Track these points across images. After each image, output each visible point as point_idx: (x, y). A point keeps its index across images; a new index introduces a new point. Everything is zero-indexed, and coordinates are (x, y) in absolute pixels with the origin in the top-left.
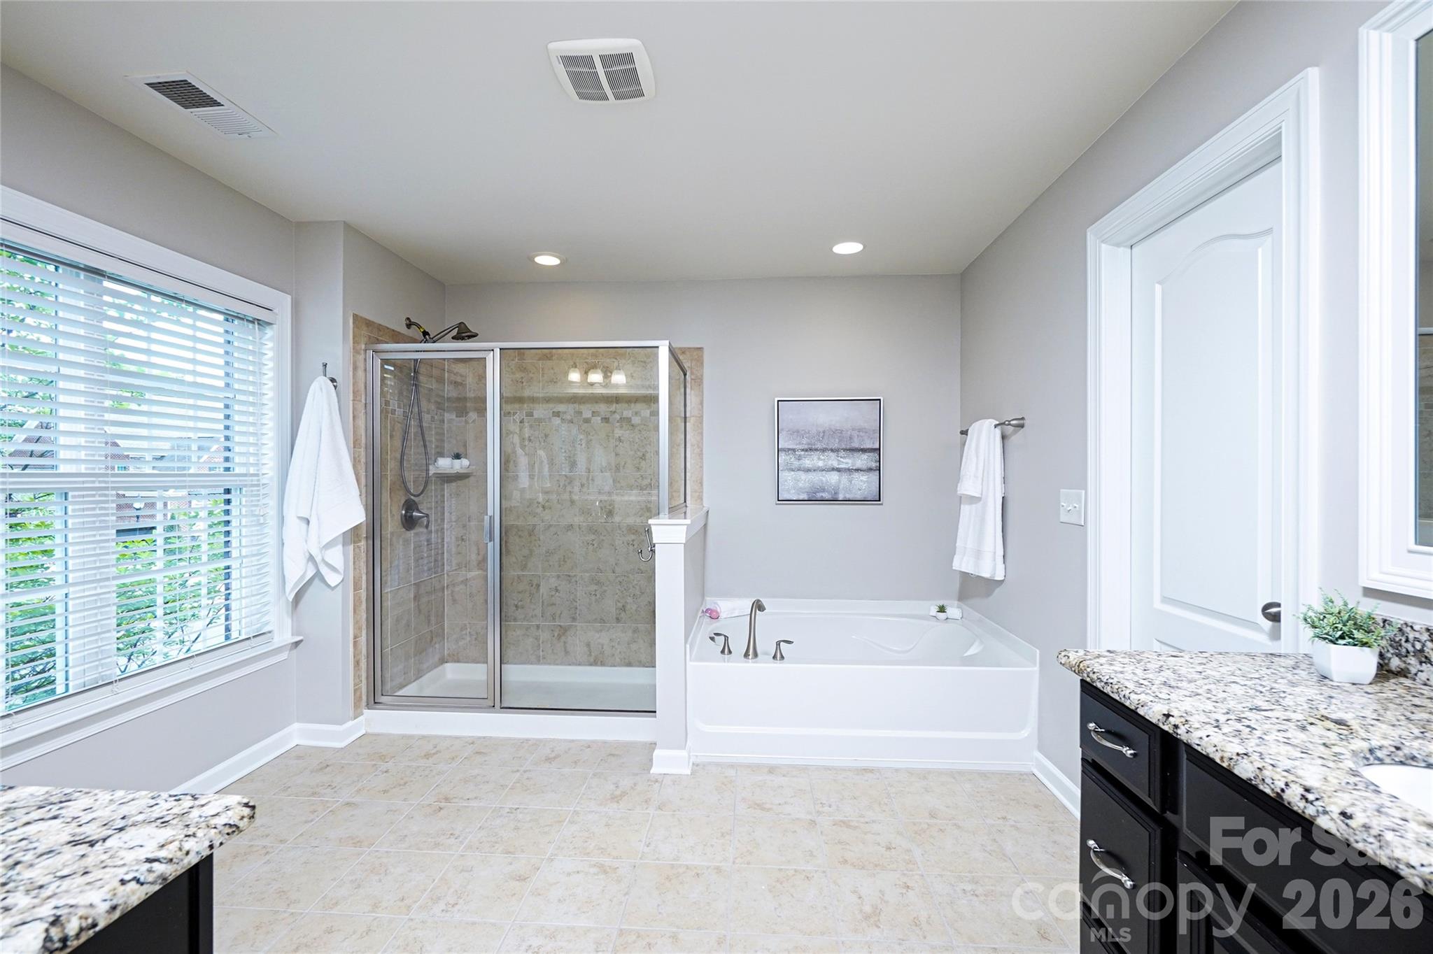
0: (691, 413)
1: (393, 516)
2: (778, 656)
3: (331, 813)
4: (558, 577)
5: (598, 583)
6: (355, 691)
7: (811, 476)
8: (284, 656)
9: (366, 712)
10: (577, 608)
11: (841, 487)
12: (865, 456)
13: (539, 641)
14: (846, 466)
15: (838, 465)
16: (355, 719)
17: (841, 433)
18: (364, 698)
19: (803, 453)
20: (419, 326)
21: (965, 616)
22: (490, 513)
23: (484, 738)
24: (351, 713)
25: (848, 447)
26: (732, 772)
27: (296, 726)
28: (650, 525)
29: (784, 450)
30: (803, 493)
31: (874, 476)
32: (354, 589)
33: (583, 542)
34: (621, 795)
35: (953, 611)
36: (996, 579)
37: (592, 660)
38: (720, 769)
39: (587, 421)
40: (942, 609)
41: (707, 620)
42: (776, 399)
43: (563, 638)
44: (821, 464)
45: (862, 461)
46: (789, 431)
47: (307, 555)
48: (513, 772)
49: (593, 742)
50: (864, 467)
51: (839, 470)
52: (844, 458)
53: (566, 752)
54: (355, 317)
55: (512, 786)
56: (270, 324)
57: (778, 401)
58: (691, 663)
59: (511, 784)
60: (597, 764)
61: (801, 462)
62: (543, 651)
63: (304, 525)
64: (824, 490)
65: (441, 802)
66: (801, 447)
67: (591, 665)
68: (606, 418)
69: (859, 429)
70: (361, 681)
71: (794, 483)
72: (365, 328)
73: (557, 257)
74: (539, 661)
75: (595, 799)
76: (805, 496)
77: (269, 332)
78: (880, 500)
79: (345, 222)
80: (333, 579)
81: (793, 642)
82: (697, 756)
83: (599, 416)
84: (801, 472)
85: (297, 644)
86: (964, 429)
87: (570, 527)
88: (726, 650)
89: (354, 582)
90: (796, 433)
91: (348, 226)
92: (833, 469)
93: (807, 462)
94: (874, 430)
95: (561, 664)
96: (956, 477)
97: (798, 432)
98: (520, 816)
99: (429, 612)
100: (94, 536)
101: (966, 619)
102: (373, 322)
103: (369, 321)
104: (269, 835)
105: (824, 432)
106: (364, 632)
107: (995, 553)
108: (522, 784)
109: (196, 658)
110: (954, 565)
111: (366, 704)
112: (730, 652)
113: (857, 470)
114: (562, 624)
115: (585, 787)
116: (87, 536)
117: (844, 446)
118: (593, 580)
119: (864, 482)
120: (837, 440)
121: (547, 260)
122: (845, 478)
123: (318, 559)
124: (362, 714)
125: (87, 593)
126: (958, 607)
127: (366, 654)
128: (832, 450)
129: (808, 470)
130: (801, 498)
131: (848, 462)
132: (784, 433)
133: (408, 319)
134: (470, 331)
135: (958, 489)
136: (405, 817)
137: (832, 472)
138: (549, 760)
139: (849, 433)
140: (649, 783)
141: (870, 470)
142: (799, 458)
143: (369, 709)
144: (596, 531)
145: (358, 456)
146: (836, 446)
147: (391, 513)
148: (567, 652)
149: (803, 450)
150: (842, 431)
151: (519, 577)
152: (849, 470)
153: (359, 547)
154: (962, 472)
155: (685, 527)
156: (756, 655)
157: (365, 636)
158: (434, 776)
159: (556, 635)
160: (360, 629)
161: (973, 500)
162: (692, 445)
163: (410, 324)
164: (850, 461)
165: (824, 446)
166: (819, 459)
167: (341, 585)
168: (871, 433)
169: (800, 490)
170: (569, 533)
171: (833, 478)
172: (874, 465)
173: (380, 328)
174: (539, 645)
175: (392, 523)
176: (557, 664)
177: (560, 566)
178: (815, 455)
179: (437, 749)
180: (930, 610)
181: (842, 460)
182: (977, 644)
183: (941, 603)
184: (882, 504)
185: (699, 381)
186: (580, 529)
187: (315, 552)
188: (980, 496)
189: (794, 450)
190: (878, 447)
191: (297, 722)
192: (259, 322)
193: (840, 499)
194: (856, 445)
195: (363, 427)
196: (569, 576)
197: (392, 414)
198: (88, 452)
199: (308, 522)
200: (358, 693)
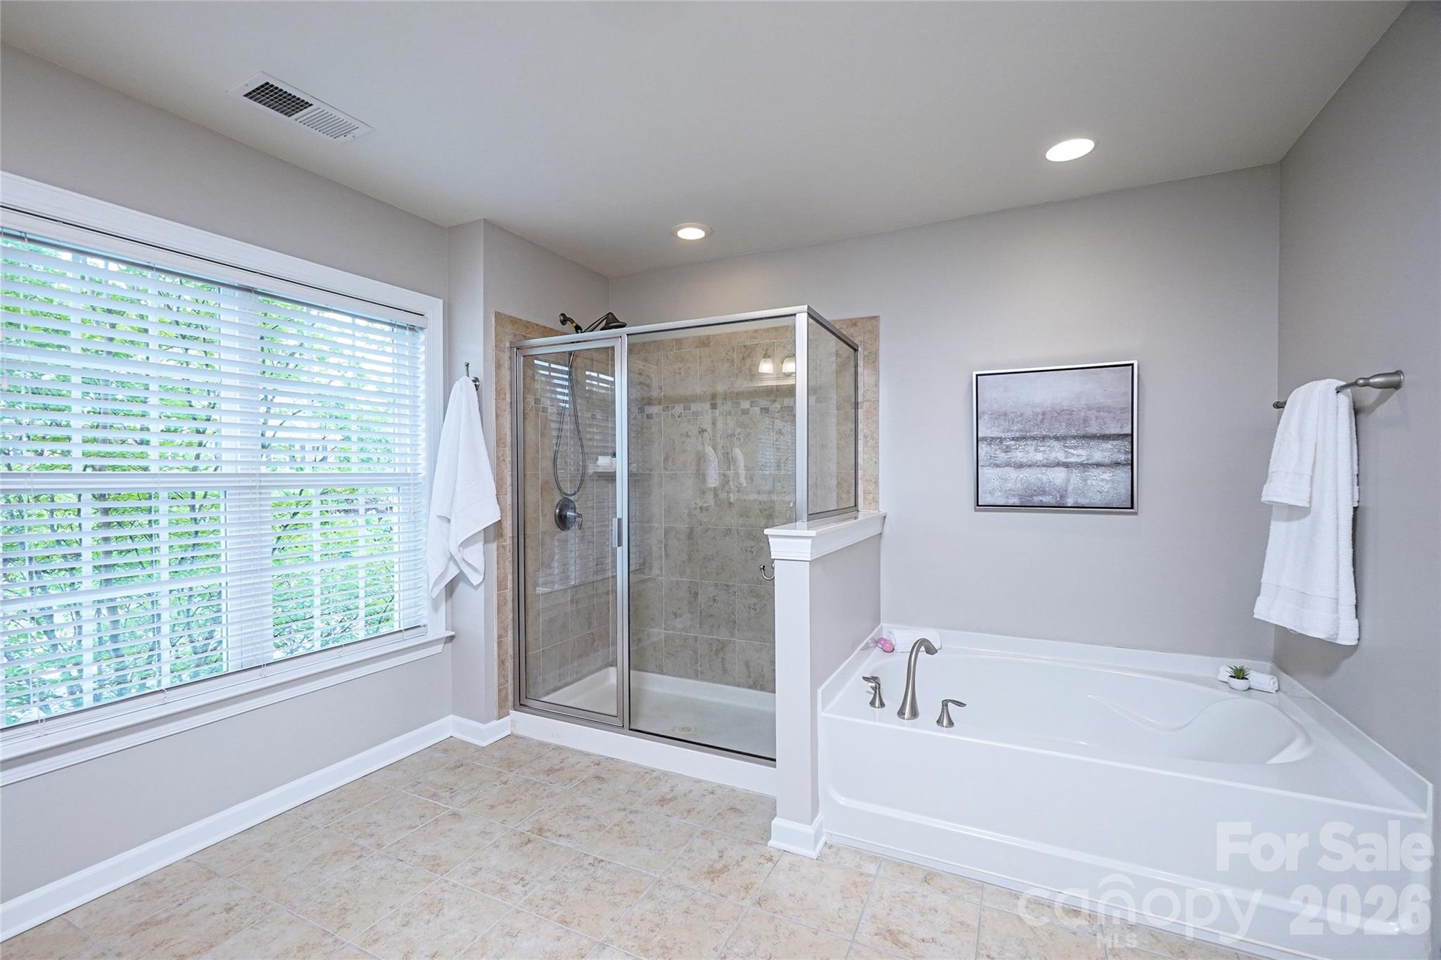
0: (864, 397)
1: (545, 516)
2: (944, 719)
3: (435, 822)
4: (716, 585)
5: (758, 596)
6: (500, 691)
7: (1025, 474)
8: (438, 648)
9: (512, 712)
10: (735, 622)
11: (1070, 488)
12: (1109, 445)
13: (696, 655)
14: (1079, 460)
15: (1066, 458)
16: (499, 718)
17: (1070, 414)
18: (511, 697)
19: (1013, 442)
20: (572, 322)
21: (1282, 687)
22: (619, 516)
23: (612, 759)
24: (496, 713)
25: (1081, 433)
26: (870, 868)
27: (451, 718)
28: (767, 536)
29: (985, 439)
30: (1014, 496)
31: (1123, 475)
32: (498, 588)
33: (741, 549)
34: (720, 871)
35: (1261, 679)
36: (1339, 642)
37: (751, 682)
38: (858, 859)
39: (745, 412)
40: (1240, 674)
41: (878, 651)
42: (975, 373)
43: (721, 655)
44: (1039, 457)
45: (1102, 452)
46: (992, 414)
47: (449, 555)
48: (619, 810)
49: (720, 786)
50: (1107, 461)
51: (1066, 465)
52: (1075, 448)
53: (685, 795)
54: (498, 315)
55: (610, 828)
56: (422, 329)
57: (977, 375)
58: (823, 714)
59: (610, 826)
60: (711, 819)
61: (1009, 455)
62: (701, 666)
63: (445, 524)
64: (1044, 493)
65: (533, 833)
66: (1010, 435)
67: (750, 687)
68: (765, 409)
69: (1099, 408)
70: (507, 681)
71: (998, 483)
72: (510, 327)
73: (701, 229)
74: (697, 675)
75: (689, 869)
76: (1016, 501)
77: (422, 336)
78: (1132, 508)
79: (485, 220)
80: (476, 579)
81: (965, 705)
82: (831, 834)
83: (758, 406)
84: (1011, 468)
85: (451, 638)
86: (1282, 401)
87: (728, 532)
88: (877, 700)
89: (498, 581)
90: (1001, 415)
91: (491, 226)
92: (1058, 464)
93: (1019, 455)
94: (1122, 409)
95: (720, 682)
96: (1261, 475)
97: (1005, 414)
98: (600, 872)
99: (590, 614)
100: (249, 530)
101: (1285, 693)
102: (520, 320)
103: (515, 318)
104: (374, 835)
105: (1044, 414)
106: (510, 633)
107: (1337, 600)
108: (622, 828)
109: (344, 648)
110: (1255, 611)
111: (512, 704)
112: (882, 705)
113: (1098, 465)
114: (720, 638)
115: (685, 847)
116: (243, 530)
117: (1074, 432)
118: (752, 592)
119: (1108, 482)
120: (1064, 424)
121: (692, 234)
122: (1076, 477)
123: (458, 558)
124: (508, 714)
125: (243, 582)
126: (1271, 673)
127: (512, 654)
128: (1056, 438)
129: (1020, 466)
130: (1011, 502)
131: (1080, 454)
132: (986, 417)
133: (563, 315)
134: (618, 322)
135: (1264, 493)
136: (492, 844)
137: (1056, 468)
138: (663, 801)
139: (1083, 414)
140: (760, 861)
141: (1117, 464)
142: (1007, 450)
143: (515, 710)
144: (756, 536)
145: (503, 455)
146: (1062, 432)
147: (542, 513)
148: (725, 670)
149: (1013, 439)
150: (1071, 412)
151: (677, 583)
152: (1084, 466)
153: (504, 547)
154: (1273, 467)
155: (809, 541)
156: (914, 714)
157: (512, 636)
158: (543, 798)
159: (714, 649)
160: (506, 629)
161: (1295, 512)
162: (865, 437)
163: (565, 320)
164: (1083, 452)
165: (1044, 433)
166: (1036, 450)
167: (483, 585)
168: (1118, 412)
169: (1009, 493)
170: (727, 538)
171: (1058, 476)
172: (1122, 457)
173: (527, 325)
174: (697, 659)
175: (543, 521)
176: (715, 682)
177: (718, 574)
178: (1031, 446)
179: (563, 765)
180: (1218, 672)
181: (1072, 451)
182: (1299, 741)
183: (1239, 663)
184: (1136, 513)
185: (873, 360)
186: (738, 533)
187: (454, 551)
188: (1307, 505)
189: (1001, 440)
190: (1130, 432)
191: (453, 714)
192: (412, 328)
193: (1070, 505)
194: (1094, 429)
195: (508, 425)
196: (728, 586)
197: (543, 412)
198: (242, 454)
199: (449, 521)
200: (503, 693)
